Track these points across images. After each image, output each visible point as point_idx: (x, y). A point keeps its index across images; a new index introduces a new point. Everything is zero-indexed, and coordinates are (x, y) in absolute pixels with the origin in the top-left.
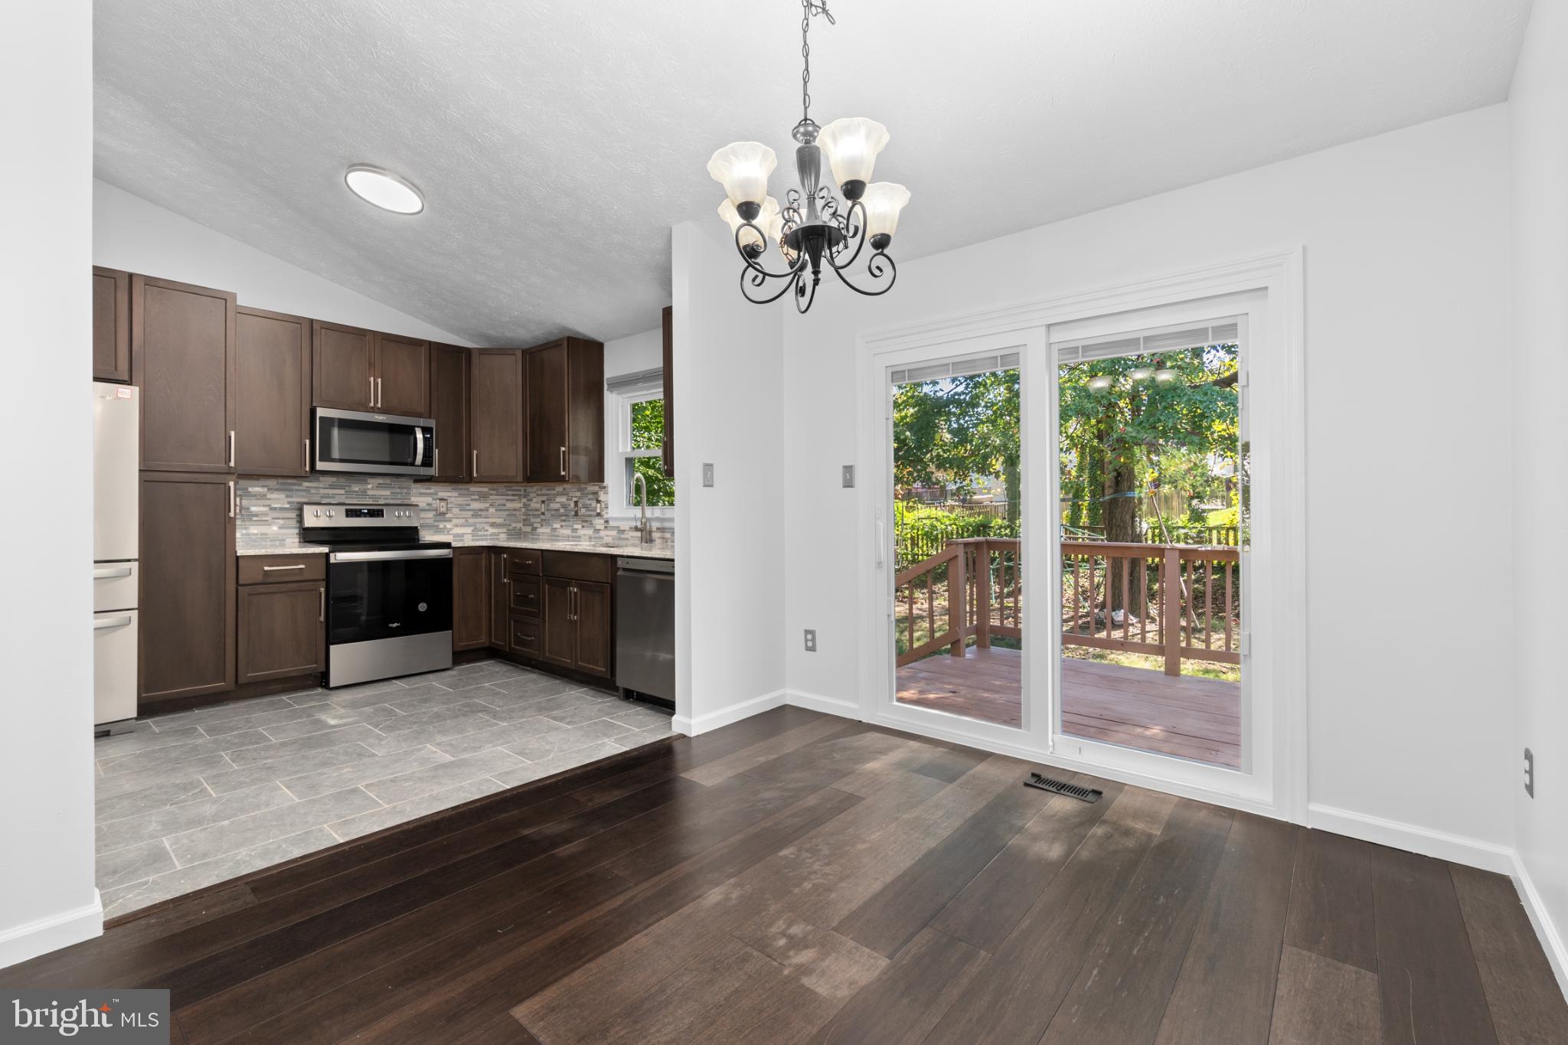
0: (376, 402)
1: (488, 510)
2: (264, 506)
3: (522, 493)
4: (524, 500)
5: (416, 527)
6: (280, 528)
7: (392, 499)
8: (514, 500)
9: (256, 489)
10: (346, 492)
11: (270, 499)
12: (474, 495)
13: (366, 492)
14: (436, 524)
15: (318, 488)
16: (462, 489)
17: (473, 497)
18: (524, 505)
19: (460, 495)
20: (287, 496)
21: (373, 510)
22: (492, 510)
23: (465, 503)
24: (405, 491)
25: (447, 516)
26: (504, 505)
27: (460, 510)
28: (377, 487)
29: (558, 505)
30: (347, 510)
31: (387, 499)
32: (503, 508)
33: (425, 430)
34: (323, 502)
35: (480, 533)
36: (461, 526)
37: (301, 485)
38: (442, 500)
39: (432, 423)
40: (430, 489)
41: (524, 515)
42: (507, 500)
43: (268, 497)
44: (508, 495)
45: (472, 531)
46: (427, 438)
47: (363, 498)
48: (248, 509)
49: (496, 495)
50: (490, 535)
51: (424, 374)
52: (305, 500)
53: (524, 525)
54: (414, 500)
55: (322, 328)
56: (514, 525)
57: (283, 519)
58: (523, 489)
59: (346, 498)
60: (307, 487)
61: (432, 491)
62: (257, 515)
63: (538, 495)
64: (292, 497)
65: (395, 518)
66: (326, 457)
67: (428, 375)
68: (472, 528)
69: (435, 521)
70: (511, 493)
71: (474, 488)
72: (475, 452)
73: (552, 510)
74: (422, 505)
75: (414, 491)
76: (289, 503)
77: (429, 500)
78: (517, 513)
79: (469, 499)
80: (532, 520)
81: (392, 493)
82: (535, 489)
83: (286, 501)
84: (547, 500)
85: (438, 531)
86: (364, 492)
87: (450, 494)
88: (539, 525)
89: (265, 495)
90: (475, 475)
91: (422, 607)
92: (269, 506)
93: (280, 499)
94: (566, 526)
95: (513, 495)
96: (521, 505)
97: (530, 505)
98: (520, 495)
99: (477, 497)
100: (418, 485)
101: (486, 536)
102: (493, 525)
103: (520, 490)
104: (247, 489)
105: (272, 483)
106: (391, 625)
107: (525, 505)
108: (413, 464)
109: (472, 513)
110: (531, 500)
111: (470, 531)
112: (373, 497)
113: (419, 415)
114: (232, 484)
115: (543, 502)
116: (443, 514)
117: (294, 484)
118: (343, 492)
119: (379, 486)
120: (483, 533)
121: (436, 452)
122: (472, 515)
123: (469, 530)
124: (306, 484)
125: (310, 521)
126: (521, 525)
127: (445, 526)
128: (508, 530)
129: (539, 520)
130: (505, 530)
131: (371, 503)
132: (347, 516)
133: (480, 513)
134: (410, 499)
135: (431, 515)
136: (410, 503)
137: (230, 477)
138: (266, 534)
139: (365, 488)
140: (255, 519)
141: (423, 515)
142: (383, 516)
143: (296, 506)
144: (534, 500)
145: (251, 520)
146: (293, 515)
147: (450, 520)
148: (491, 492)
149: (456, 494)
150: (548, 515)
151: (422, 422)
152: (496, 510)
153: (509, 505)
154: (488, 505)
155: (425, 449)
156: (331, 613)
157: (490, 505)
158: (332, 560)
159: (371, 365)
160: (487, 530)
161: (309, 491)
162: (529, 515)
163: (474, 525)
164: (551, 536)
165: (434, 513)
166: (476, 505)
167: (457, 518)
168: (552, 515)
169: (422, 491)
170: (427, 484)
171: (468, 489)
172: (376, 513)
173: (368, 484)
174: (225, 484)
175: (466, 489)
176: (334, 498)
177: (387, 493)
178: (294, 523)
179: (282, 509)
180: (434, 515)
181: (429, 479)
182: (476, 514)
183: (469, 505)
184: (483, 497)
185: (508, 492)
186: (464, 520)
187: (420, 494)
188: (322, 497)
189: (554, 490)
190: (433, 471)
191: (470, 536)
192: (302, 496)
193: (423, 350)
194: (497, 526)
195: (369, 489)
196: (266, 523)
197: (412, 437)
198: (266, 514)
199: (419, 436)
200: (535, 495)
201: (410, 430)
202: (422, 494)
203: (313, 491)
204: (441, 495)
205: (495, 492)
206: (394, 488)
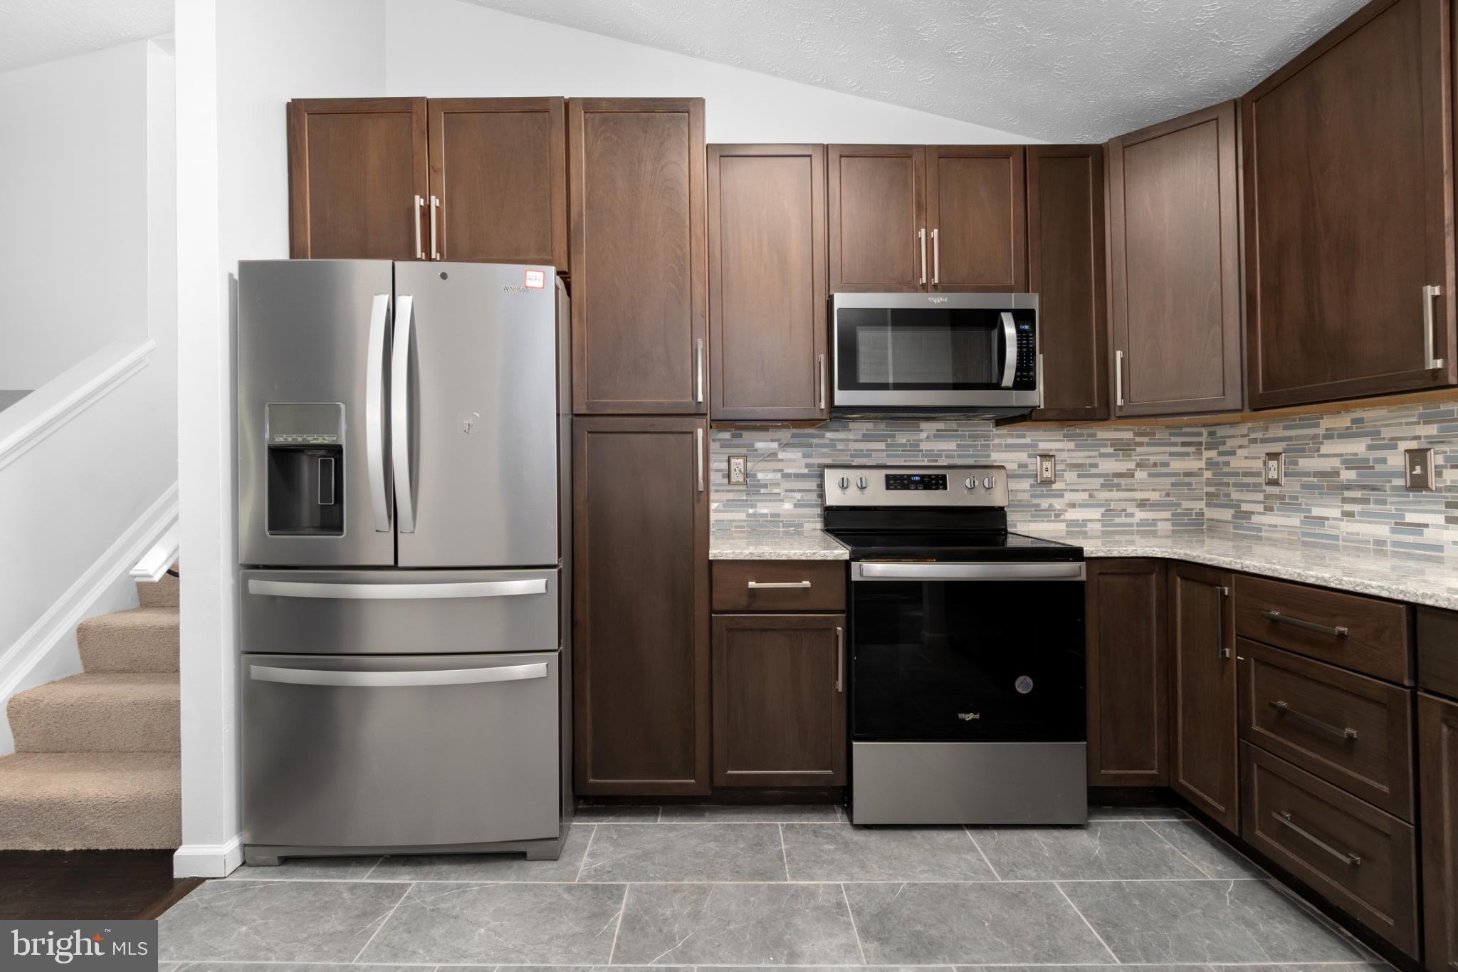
0: (930, 274)
1: (1132, 475)
2: (775, 471)
3: (1204, 439)
4: (1212, 454)
5: (1002, 508)
6: (796, 506)
7: (959, 456)
8: (1187, 454)
9: (763, 444)
10: (887, 446)
11: (782, 460)
12: (1105, 446)
13: (918, 446)
14: (1036, 501)
15: (849, 438)
16: (1082, 435)
17: (1103, 450)
18: (1207, 464)
19: (1079, 447)
20: (805, 456)
21: (929, 476)
22: (1141, 475)
23: (1088, 461)
24: (982, 441)
25: (1055, 486)
26: (1166, 465)
27: (1079, 476)
28: (935, 436)
29: (1336, 463)
30: (887, 477)
31: (953, 457)
32: (1164, 470)
33: (1023, 317)
34: (854, 464)
35: (1117, 520)
36: (1081, 506)
37: (823, 436)
38: (1046, 456)
39: (1032, 301)
40: (1024, 436)
41: (1209, 484)
42: (1172, 454)
43: (781, 456)
44: (1175, 444)
45: (1103, 515)
46: (1025, 331)
47: (913, 456)
48: (755, 476)
49: (1149, 445)
50: (1138, 525)
51: (1013, 211)
52: (829, 461)
53: (1208, 505)
54: (996, 457)
55: (841, 156)
56: (1186, 504)
57: (799, 491)
58: (1205, 431)
59: (888, 456)
60: (831, 440)
61: (1027, 440)
62: (765, 486)
63: (1254, 441)
64: (809, 456)
65: (966, 492)
66: (850, 382)
67: (1021, 210)
68: (1102, 510)
69: (1032, 496)
70: (1180, 439)
71: (1105, 433)
72: (1119, 354)
73: (1307, 474)
74: (1011, 466)
75: (997, 441)
76: (807, 466)
77: (1023, 456)
78: (1193, 480)
79: (1096, 453)
80: (1235, 496)
81: (958, 446)
82: (1244, 429)
83: (803, 464)
84: (1285, 451)
85: (1040, 514)
86: (916, 444)
87: (1058, 445)
88: (1260, 508)
89: (775, 454)
90: (1119, 402)
91: (1024, 685)
92: (781, 471)
93: (794, 460)
94: (1362, 514)
95: (1184, 444)
96: (1202, 464)
97: (1227, 464)
98: (1200, 444)
99: (1111, 450)
100: (1004, 430)
101: (1131, 525)
102: (1142, 504)
103: (1200, 434)
104: (753, 445)
105: (786, 435)
106: (961, 716)
107: (1211, 464)
108: (997, 386)
109: (1101, 480)
110: (1233, 453)
111: (1098, 516)
112: (929, 454)
113: (1009, 289)
114: (700, 432)
115: (1273, 456)
116: (1048, 482)
117: (813, 436)
118: (882, 446)
119: (939, 435)
120: (1123, 520)
121: (1040, 358)
122: (1102, 485)
123: (1096, 514)
124: (829, 435)
125: (835, 497)
126: (1202, 504)
127: (1051, 505)
128: (1173, 515)
129: (1260, 497)
130: (1167, 515)
131: (926, 463)
132: (888, 487)
133: (1116, 480)
134: (989, 456)
135: (1025, 484)
136: (989, 464)
137: (698, 420)
138: (778, 515)
139: (916, 437)
140: (762, 491)
141: (1013, 485)
142: (945, 488)
143: (816, 470)
144: (1240, 452)
145: (758, 493)
146: (813, 485)
147: (1060, 494)
148: (1138, 439)
149: (1071, 445)
150: (1291, 486)
151: (1015, 300)
152: (1150, 475)
153: (1177, 465)
154: (1132, 465)
155: (1020, 354)
156: (854, 679)
157: (1138, 465)
158: (855, 577)
159: (920, 207)
160: (1132, 515)
161: (835, 446)
162: (1228, 485)
163: (1106, 503)
164: (1304, 534)
165: (1031, 481)
166: (1110, 466)
167: (1071, 490)
168: (1304, 486)
169: (1010, 441)
170: (1018, 428)
171: (1095, 435)
172: (935, 482)
173: (922, 431)
174: (692, 433)
175: (1089, 435)
176: (870, 456)
177: (951, 445)
178: (813, 497)
179: (798, 476)
180: (1032, 486)
181: (1025, 416)
182: (1111, 481)
183: (1096, 465)
184: (1123, 449)
185: (1174, 439)
186: (1085, 496)
187: (1007, 446)
188: (852, 456)
189: (1317, 425)
190: (1036, 397)
191: (1098, 526)
192: (824, 455)
193: (1012, 167)
194: (1151, 505)
195: (922, 441)
196: (776, 498)
197: (995, 333)
198: (777, 484)
199: (1010, 331)
200: (1245, 441)
201: (990, 319)
202: (1010, 447)
203: (840, 446)
204: (1043, 446)
205: (1145, 439)
206: (964, 436)
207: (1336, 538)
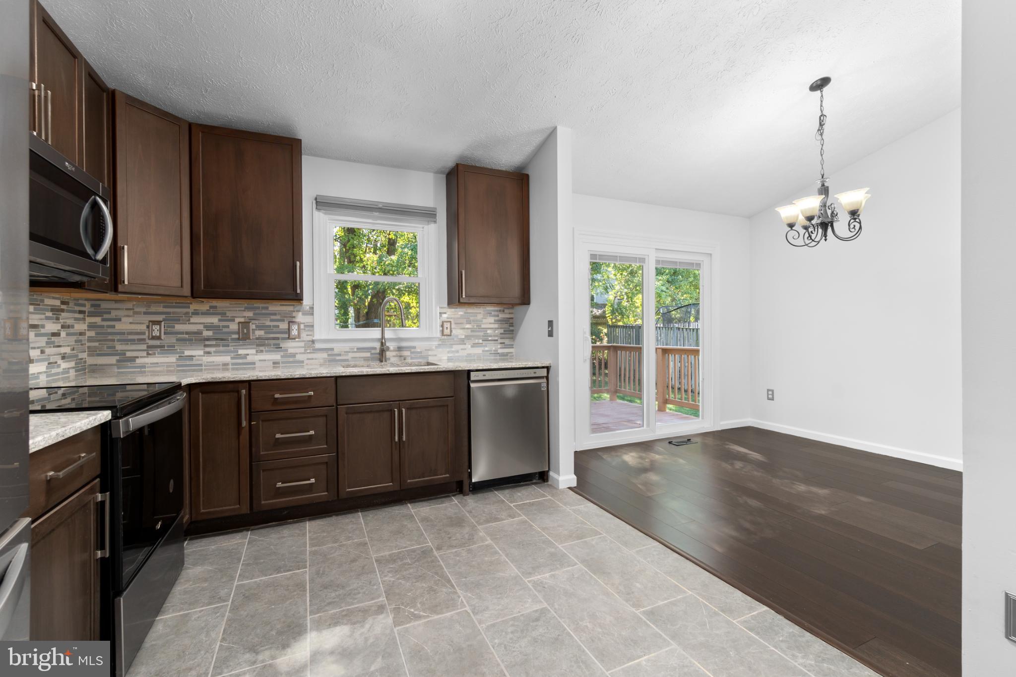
207: (201, 365)
